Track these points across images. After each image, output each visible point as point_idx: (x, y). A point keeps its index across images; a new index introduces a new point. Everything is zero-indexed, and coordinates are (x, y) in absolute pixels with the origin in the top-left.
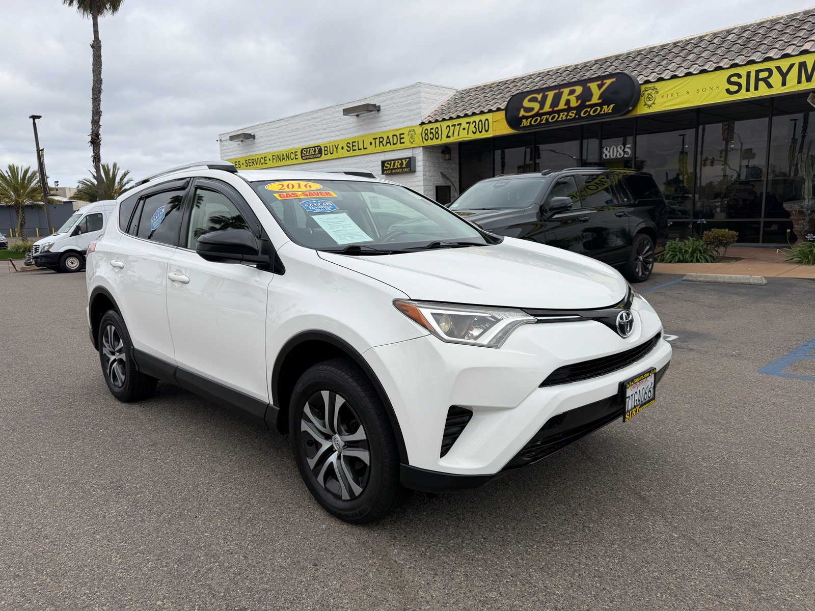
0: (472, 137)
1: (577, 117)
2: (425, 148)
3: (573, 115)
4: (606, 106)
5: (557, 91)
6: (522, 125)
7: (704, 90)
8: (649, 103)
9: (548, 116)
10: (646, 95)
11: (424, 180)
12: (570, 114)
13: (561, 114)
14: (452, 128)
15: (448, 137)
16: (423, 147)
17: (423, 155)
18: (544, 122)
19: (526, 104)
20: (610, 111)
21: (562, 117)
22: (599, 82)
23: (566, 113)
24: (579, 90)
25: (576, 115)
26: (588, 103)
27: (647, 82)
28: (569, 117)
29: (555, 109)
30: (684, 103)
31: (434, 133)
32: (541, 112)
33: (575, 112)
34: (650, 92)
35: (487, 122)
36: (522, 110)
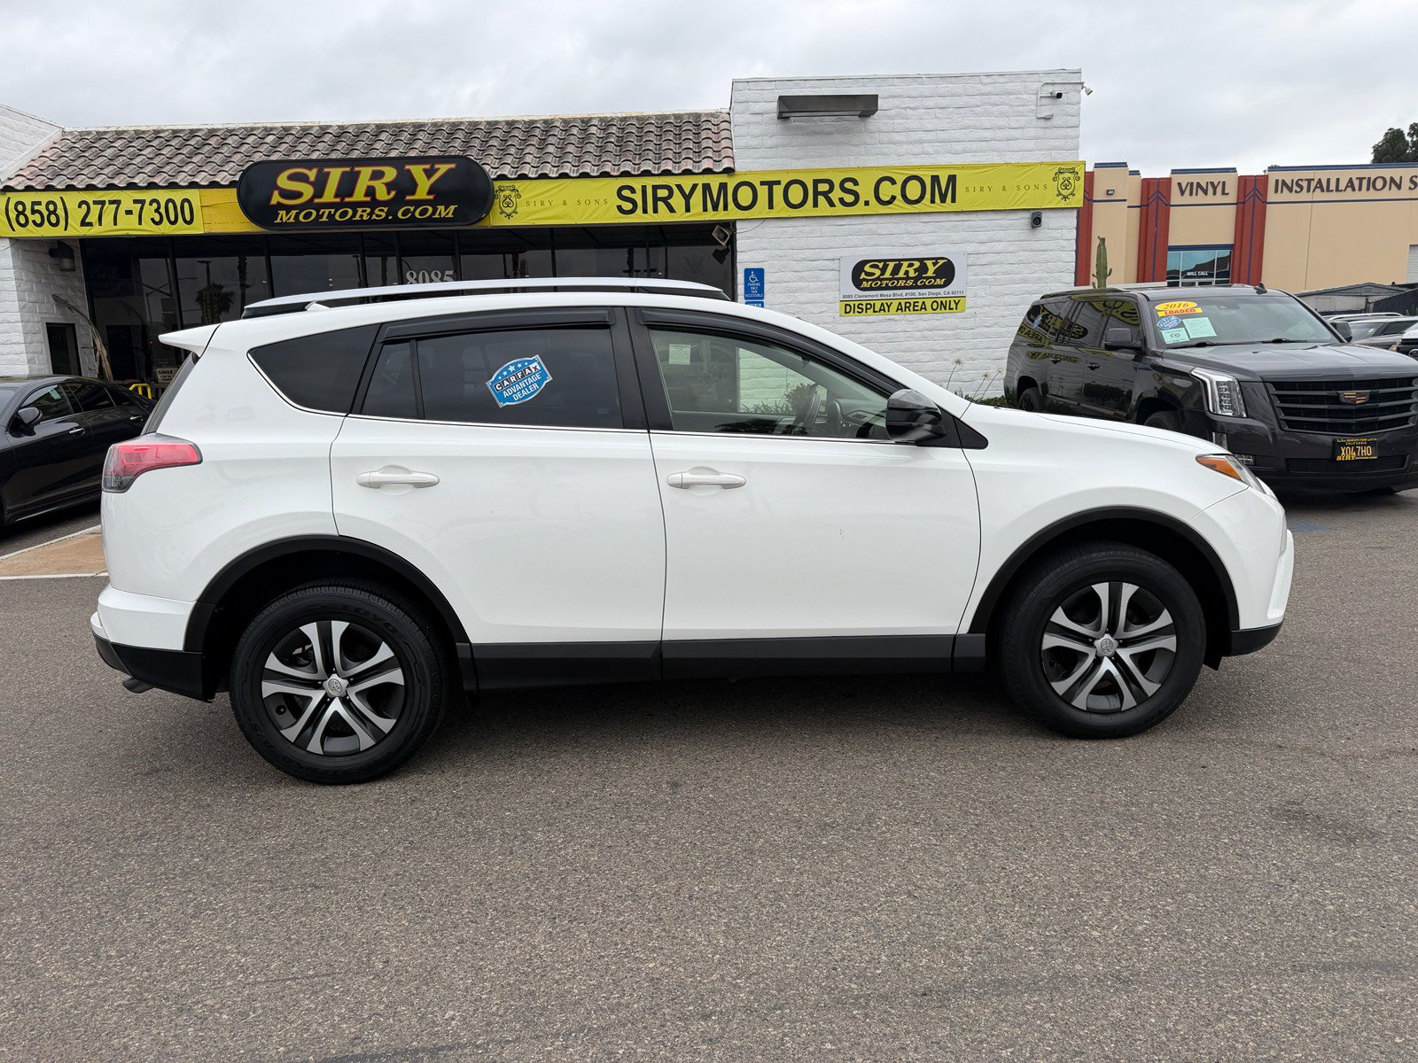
0: (149, 229)
1: (390, 218)
2: (15, 241)
3: (384, 215)
4: (443, 207)
5: (348, 169)
6: (278, 221)
7: (588, 202)
8: (509, 210)
9: (333, 211)
10: (502, 199)
11: (22, 309)
12: (377, 211)
13: (360, 210)
14: (95, 209)
15: (84, 223)
16: (10, 238)
17: (13, 255)
18: (324, 219)
19: (283, 181)
20: (450, 215)
21: (361, 216)
22: (428, 167)
23: (369, 210)
24: (390, 173)
25: (388, 214)
26: (408, 198)
27: (502, 177)
28: (374, 217)
29: (347, 200)
30: (560, 218)
31: (45, 213)
32: (316, 201)
33: (386, 209)
34: (507, 193)
35: (186, 205)
36: (276, 193)
